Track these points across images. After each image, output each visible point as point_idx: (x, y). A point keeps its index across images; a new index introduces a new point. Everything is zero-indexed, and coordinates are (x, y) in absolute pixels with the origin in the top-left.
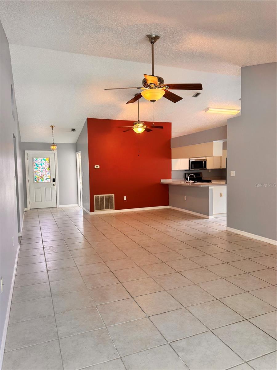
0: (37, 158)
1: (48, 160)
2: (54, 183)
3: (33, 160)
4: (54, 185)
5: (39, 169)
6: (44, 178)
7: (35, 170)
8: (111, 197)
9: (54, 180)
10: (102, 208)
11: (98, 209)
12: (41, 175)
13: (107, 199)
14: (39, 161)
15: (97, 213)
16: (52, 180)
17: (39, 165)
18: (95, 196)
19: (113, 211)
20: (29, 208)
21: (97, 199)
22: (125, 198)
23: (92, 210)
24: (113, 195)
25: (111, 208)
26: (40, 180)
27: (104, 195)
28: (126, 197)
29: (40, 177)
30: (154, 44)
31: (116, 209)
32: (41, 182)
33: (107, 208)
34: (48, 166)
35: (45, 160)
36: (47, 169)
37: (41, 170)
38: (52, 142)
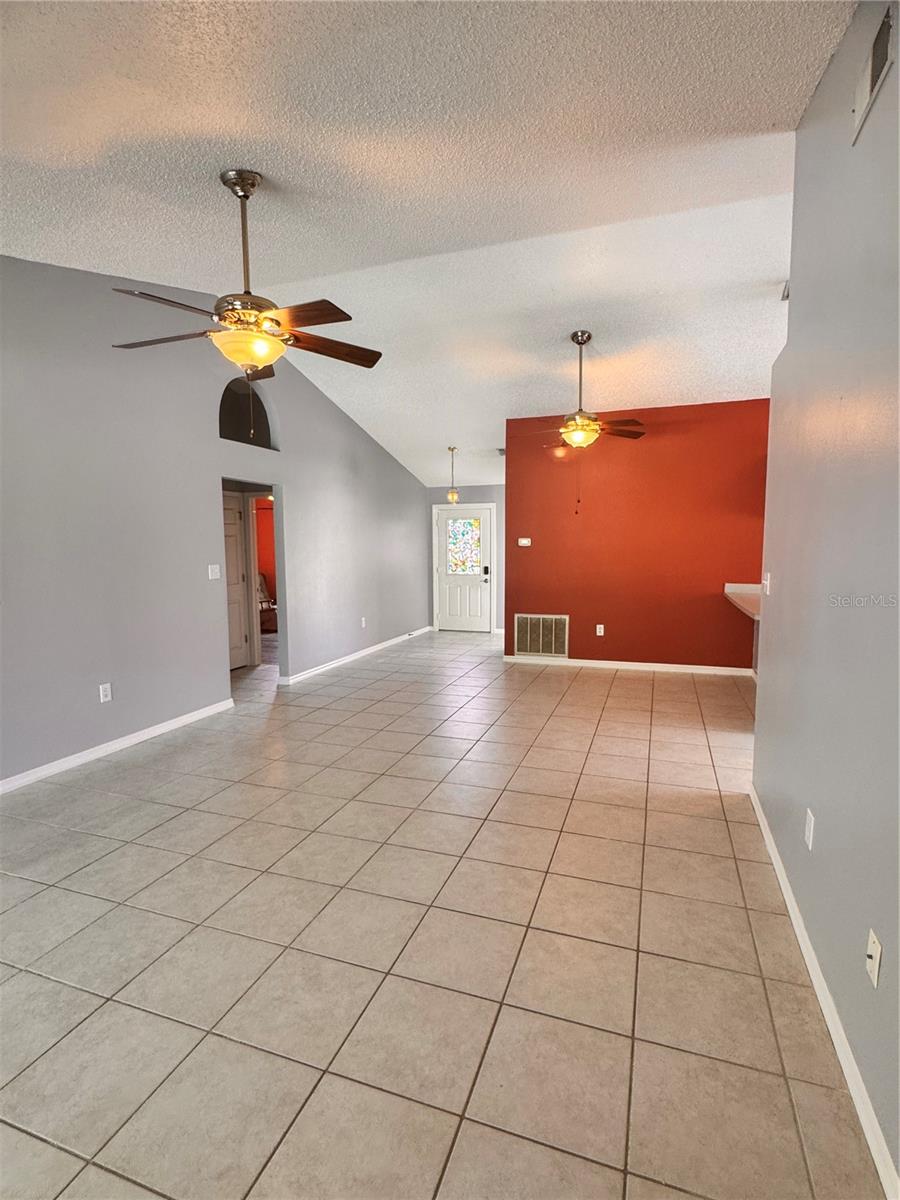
0: (455, 520)
1: (477, 524)
2: (487, 577)
3: (447, 525)
4: (486, 581)
5: (458, 545)
6: (468, 564)
7: (451, 546)
8: (560, 624)
9: (486, 570)
10: (534, 650)
11: (523, 649)
12: (461, 559)
13: (547, 625)
14: (459, 525)
15: (519, 659)
16: (482, 570)
17: (458, 537)
18: (516, 616)
19: (562, 661)
20: (436, 628)
21: (523, 623)
22: (600, 630)
23: (509, 651)
24: (567, 618)
25: (559, 651)
26: (459, 569)
27: (541, 616)
28: (602, 626)
29: (459, 563)
31: (570, 656)
32: (461, 573)
33: (547, 649)
34: (476, 538)
35: (471, 525)
36: (473, 546)
37: (462, 548)
38: (450, 485)
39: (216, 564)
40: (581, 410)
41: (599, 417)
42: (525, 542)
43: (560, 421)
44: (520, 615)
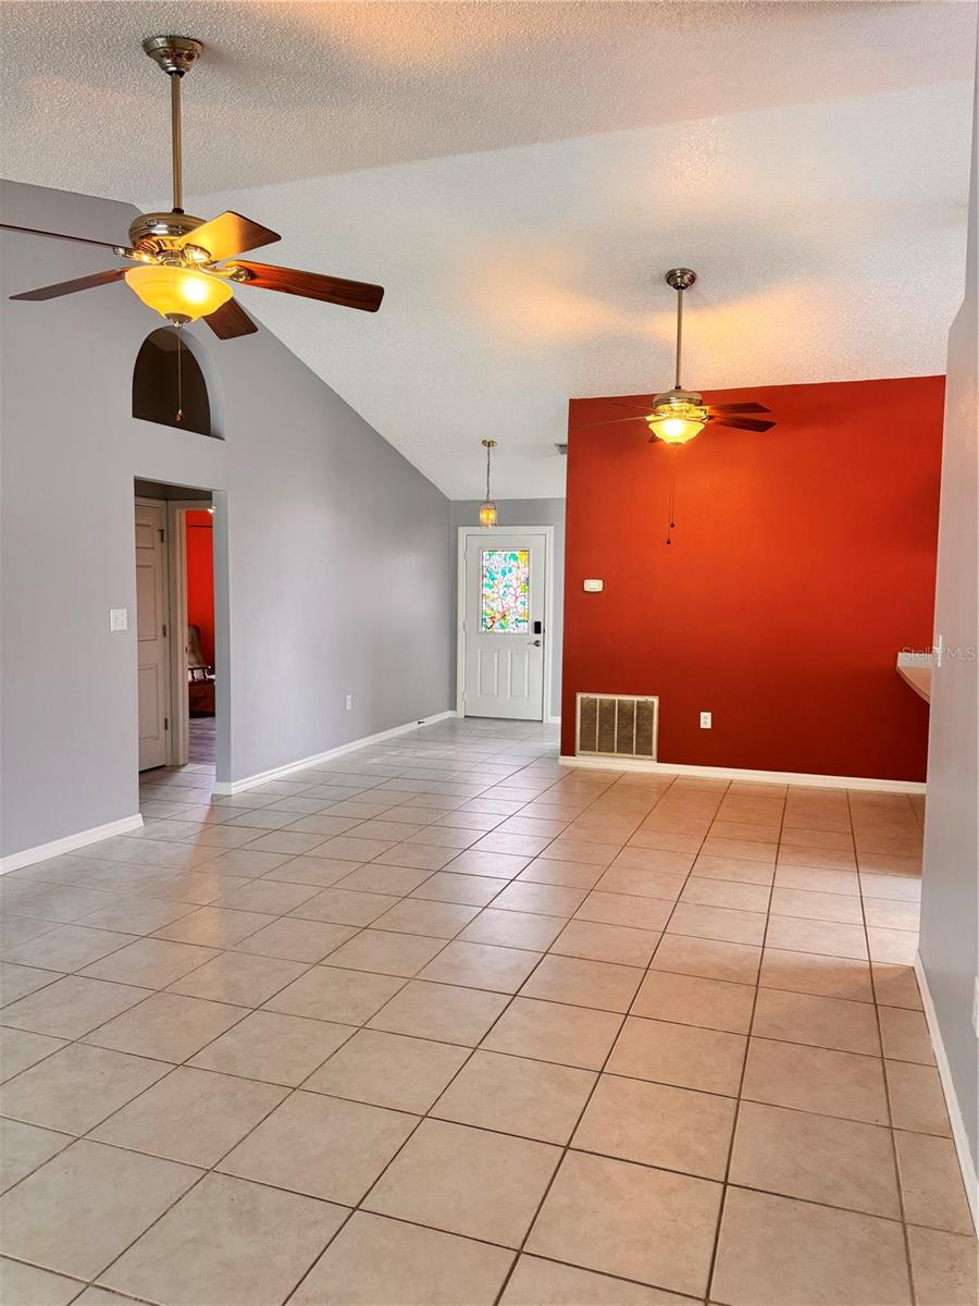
0: (492, 551)
1: (524, 557)
2: (539, 637)
3: (479, 559)
4: (537, 643)
5: (495, 589)
6: (511, 618)
7: (486, 591)
8: (644, 710)
9: (538, 628)
10: (606, 748)
11: (588, 746)
12: (500, 609)
13: (625, 712)
14: (496, 561)
15: (584, 761)
16: (532, 627)
17: (496, 576)
18: (579, 696)
19: (647, 766)
20: (460, 713)
21: (589, 709)
22: (706, 720)
23: (568, 749)
24: (655, 700)
25: (643, 750)
26: (497, 625)
27: (617, 698)
28: (709, 715)
29: (498, 616)
31: (661, 759)
32: (500, 631)
33: (625, 747)
34: (523, 578)
35: (516, 559)
36: (519, 590)
37: (501, 592)
38: (485, 498)
39: (123, 608)
40: (678, 388)
41: (706, 398)
42: (593, 585)
44: (585, 695)
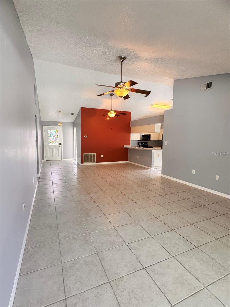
0: (50, 130)
1: (57, 132)
3: (48, 131)
4: (60, 147)
5: (51, 137)
6: (55, 142)
7: (49, 137)
8: (94, 155)
9: (60, 144)
10: (88, 162)
11: (85, 162)
12: (52, 141)
13: (91, 156)
14: (52, 132)
15: (85, 164)
16: (59, 144)
17: (51, 135)
18: (84, 154)
19: (94, 164)
20: (45, 160)
21: (86, 156)
22: (102, 156)
23: (82, 162)
24: (95, 154)
25: (94, 161)
26: (52, 144)
27: (90, 154)
28: (102, 155)
29: (52, 142)
30: (123, 62)
31: (96, 162)
33: (91, 161)
34: (57, 135)
35: (55, 132)
36: (56, 137)
37: (52, 138)
38: (60, 121)
40: (112, 109)
42: (86, 137)
43: (108, 111)
44: (85, 154)
